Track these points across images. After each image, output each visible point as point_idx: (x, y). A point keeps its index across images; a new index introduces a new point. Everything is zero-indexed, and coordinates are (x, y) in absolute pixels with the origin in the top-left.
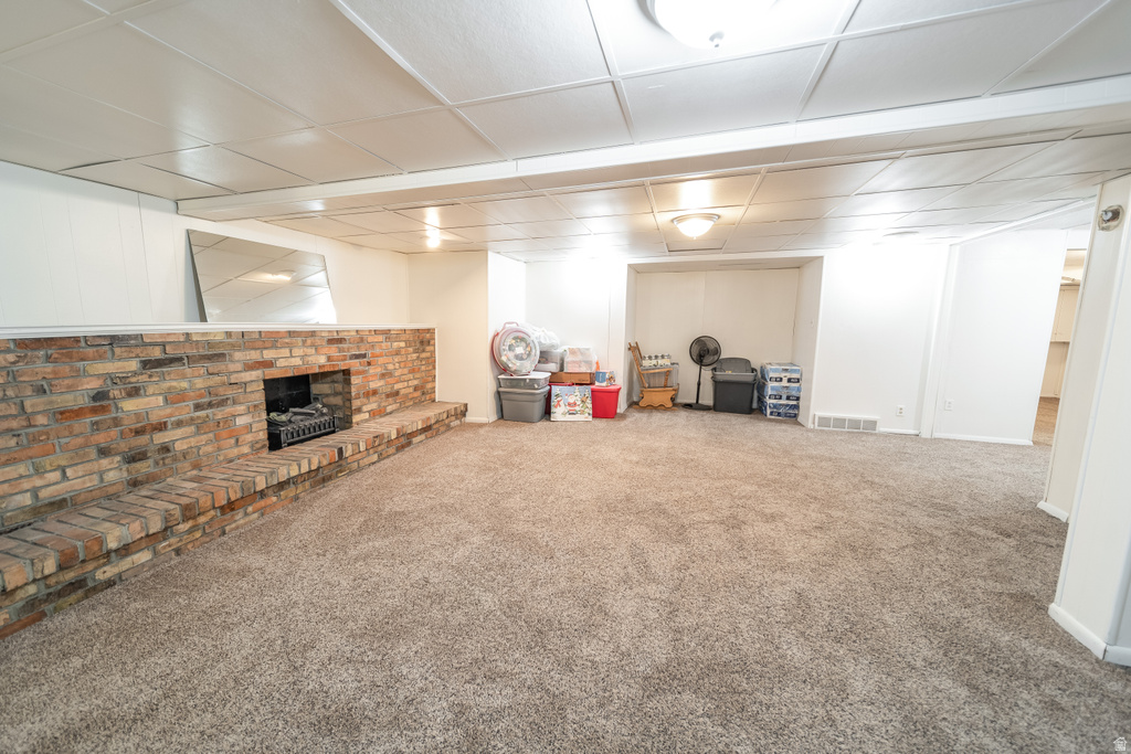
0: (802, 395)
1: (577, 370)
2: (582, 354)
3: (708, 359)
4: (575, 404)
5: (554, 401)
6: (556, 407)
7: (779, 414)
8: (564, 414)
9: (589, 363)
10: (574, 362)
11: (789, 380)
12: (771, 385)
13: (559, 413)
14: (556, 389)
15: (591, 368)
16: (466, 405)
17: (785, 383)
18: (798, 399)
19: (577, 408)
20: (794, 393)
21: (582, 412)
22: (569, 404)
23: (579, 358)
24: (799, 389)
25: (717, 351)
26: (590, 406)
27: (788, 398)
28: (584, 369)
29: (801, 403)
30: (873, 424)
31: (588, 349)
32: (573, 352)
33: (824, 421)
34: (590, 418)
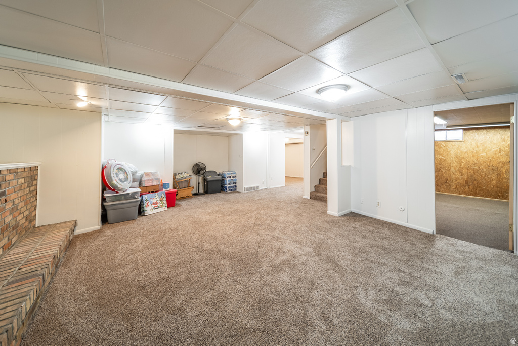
0: (237, 182)
1: (151, 184)
2: (153, 175)
3: (202, 172)
4: (157, 203)
5: (145, 203)
6: (147, 207)
7: (231, 190)
8: (152, 210)
9: (157, 180)
10: (149, 180)
11: (233, 177)
12: (227, 179)
13: (149, 210)
14: (145, 197)
15: (159, 182)
16: (76, 222)
17: (232, 178)
18: (236, 183)
19: (159, 205)
20: (235, 181)
21: (162, 206)
22: (154, 204)
23: (152, 177)
24: (236, 180)
25: (205, 168)
26: (165, 202)
27: (233, 184)
28: (155, 183)
29: (237, 185)
30: (258, 187)
31: (156, 172)
32: (147, 174)
33: (247, 189)
34: (166, 208)
